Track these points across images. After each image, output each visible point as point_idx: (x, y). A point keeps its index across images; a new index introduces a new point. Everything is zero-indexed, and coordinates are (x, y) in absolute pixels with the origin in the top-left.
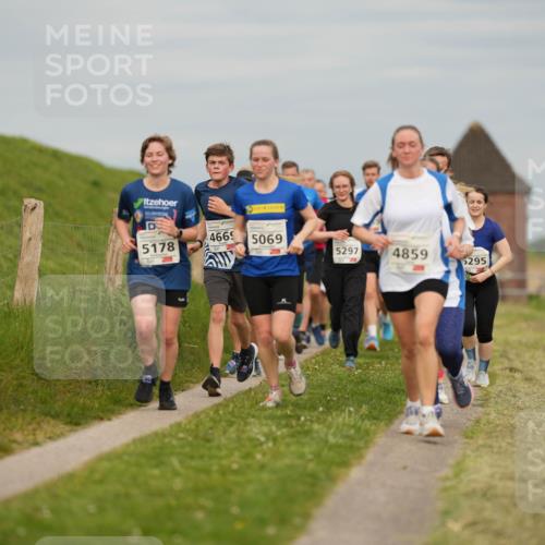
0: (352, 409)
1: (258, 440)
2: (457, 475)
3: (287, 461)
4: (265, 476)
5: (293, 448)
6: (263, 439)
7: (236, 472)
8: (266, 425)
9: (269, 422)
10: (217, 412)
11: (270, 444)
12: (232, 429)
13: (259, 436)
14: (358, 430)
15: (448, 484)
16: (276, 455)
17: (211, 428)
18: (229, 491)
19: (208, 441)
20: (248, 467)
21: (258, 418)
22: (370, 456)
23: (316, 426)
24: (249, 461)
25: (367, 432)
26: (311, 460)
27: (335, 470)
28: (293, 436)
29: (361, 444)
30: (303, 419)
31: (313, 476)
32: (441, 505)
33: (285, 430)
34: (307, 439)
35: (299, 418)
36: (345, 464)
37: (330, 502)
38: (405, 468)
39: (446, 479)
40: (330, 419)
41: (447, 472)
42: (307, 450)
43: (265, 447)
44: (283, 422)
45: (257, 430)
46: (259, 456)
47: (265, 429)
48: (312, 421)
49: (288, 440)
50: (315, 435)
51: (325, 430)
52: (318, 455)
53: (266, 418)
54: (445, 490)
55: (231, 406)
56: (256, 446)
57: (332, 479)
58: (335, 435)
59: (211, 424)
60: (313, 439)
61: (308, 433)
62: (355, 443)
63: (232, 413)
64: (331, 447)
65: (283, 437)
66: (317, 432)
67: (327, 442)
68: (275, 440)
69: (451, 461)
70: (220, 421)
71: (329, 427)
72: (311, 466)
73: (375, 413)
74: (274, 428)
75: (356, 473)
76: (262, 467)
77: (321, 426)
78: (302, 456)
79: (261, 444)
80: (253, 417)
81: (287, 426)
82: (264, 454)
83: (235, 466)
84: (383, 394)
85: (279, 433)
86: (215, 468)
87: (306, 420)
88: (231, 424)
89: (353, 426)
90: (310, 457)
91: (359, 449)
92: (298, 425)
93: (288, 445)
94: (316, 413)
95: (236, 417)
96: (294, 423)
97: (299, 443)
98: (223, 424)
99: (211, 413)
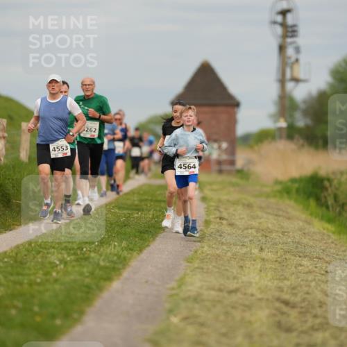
0: (116, 244)
1: (55, 263)
2: (180, 287)
3: (72, 277)
4: (57, 287)
5: (77, 269)
6: (58, 263)
7: (39, 284)
8: (61, 253)
9: (63, 252)
10: (30, 245)
11: (62, 266)
12: (39, 256)
13: (55, 261)
14: (119, 257)
15: (174, 292)
16: (66, 273)
17: (26, 255)
18: (33, 296)
19: (23, 264)
20: (47, 280)
21: (57, 248)
22: (125, 274)
23: (93, 255)
24: (48, 277)
25: (125, 258)
26: (87, 277)
27: (102, 283)
28: (77, 260)
29: (120, 266)
30: (85, 249)
31: (88, 287)
32: (168, 306)
33: (73, 257)
34: (87, 263)
35: (82, 249)
36: (109, 279)
37: (98, 303)
38: (147, 282)
39: (173, 289)
40: (102, 249)
41: (174, 284)
42: (85, 270)
43: (59, 268)
44: (72, 252)
45: (54, 258)
46: (54, 274)
47: (60, 256)
48: (90, 251)
49: (74, 263)
50: (91, 260)
51: (98, 257)
52: (92, 273)
53: (62, 249)
54: (171, 296)
56: (53, 268)
57: (100, 289)
58: (104, 260)
59: (26, 253)
60: (90, 262)
61: (87, 259)
62: (116, 266)
64: (102, 268)
65: (71, 261)
66: (93, 258)
67: (98, 264)
68: (66, 263)
69: (177, 278)
70: (32, 250)
71: (101, 255)
72: (87, 281)
73: (131, 246)
74: (65, 256)
75: (116, 285)
76: (56, 281)
77: (95, 254)
78: (82, 274)
79: (57, 266)
80: (54, 248)
81: (74, 254)
82: (58, 273)
83: (39, 280)
84: (137, 234)
85: (69, 259)
86: (26, 281)
87: (87, 250)
88: (39, 252)
89: (116, 255)
90: (87, 274)
91: (119, 269)
92: (81, 253)
93: (74, 266)
94: (93, 246)
95: (43, 248)
96: (79, 252)
97: (80, 265)
98: (34, 252)
99: (27, 246)
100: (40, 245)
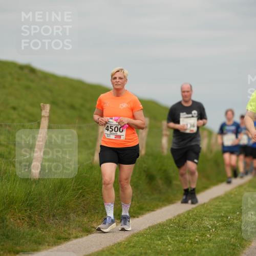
3: (222, 238)
4: (211, 245)
5: (224, 232)
6: (210, 227)
7: (197, 243)
8: (212, 220)
9: (213, 219)
10: (188, 214)
11: (214, 230)
12: (196, 222)
13: (208, 226)
17: (186, 222)
19: (184, 228)
20: (203, 240)
21: (208, 217)
23: (235, 221)
24: (204, 238)
26: (233, 238)
28: (224, 226)
30: (229, 217)
31: (234, 245)
33: (221, 223)
34: (232, 227)
35: (227, 218)
43: (211, 231)
44: (219, 219)
45: (207, 223)
46: (208, 235)
47: (212, 223)
48: (234, 219)
49: (223, 228)
51: (240, 223)
52: (236, 235)
53: (212, 217)
55: (196, 211)
59: (186, 220)
60: (234, 227)
61: (231, 224)
63: (195, 215)
65: (220, 226)
66: (236, 224)
67: (241, 229)
68: (216, 228)
70: (190, 218)
72: (233, 240)
74: (215, 222)
76: (210, 240)
77: (238, 221)
78: (228, 235)
79: (209, 229)
80: (206, 216)
81: (222, 221)
82: (211, 235)
83: (197, 240)
85: (218, 224)
87: (231, 218)
88: (195, 220)
92: (227, 221)
93: (222, 230)
94: (235, 215)
95: (198, 217)
96: (225, 219)
97: (227, 229)
98: (192, 220)
99: (186, 215)
100: (196, 214)
